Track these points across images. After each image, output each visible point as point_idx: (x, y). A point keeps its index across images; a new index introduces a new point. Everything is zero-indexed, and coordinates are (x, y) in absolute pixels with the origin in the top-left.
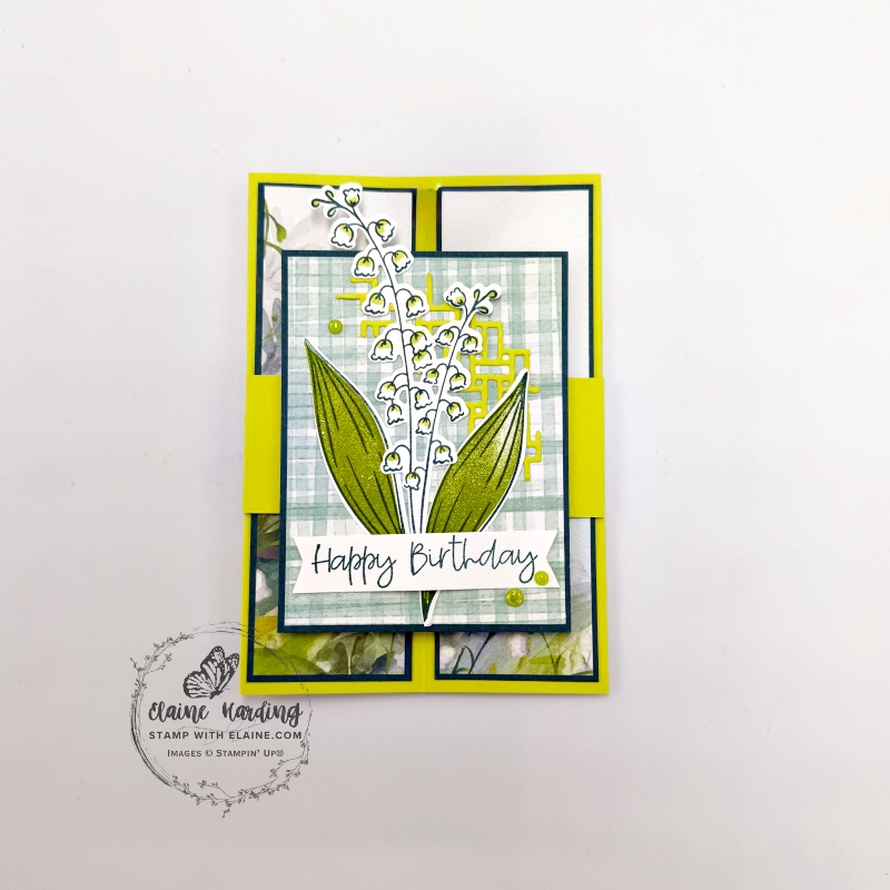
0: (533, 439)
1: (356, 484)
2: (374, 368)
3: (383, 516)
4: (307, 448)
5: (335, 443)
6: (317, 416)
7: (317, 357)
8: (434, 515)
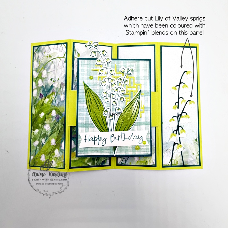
0: (142, 107)
1: (96, 119)
2: (101, 88)
3: (103, 127)
4: (83, 109)
5: (91, 108)
6: (86, 101)
7: (86, 85)
8: (117, 127)
